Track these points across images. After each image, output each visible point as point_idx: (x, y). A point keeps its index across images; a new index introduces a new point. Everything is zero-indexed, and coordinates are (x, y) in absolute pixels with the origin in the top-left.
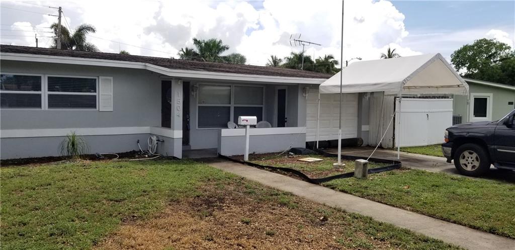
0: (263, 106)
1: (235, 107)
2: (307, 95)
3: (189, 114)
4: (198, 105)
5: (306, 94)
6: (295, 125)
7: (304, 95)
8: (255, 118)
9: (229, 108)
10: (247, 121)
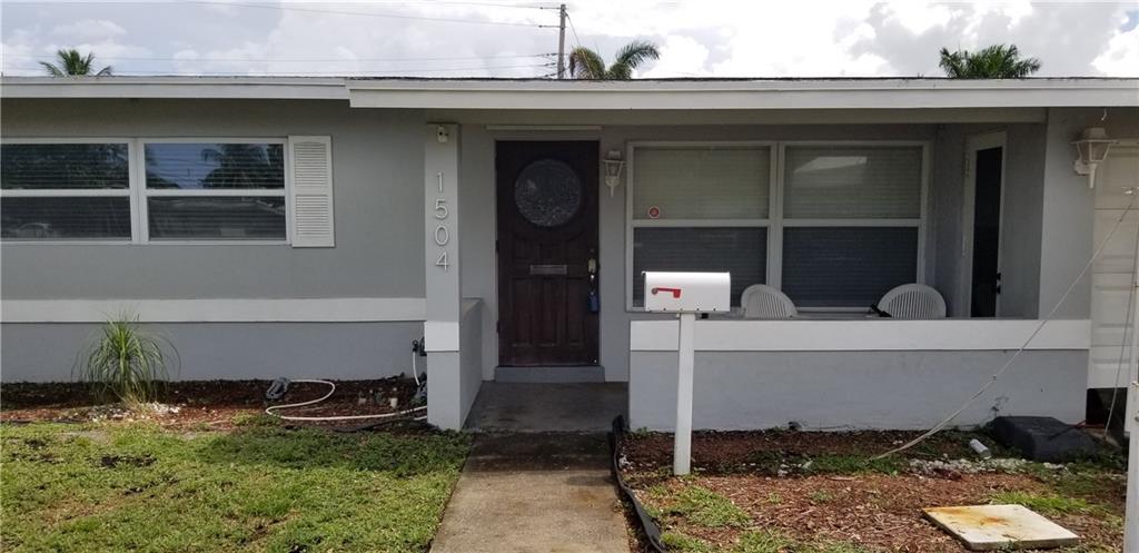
0: (922, 224)
1: (786, 230)
2: (1094, 166)
3: (596, 256)
4: (632, 223)
5: (1086, 162)
6: (1026, 309)
7: (1079, 167)
8: (723, 278)
9: (763, 231)
10: (677, 293)
